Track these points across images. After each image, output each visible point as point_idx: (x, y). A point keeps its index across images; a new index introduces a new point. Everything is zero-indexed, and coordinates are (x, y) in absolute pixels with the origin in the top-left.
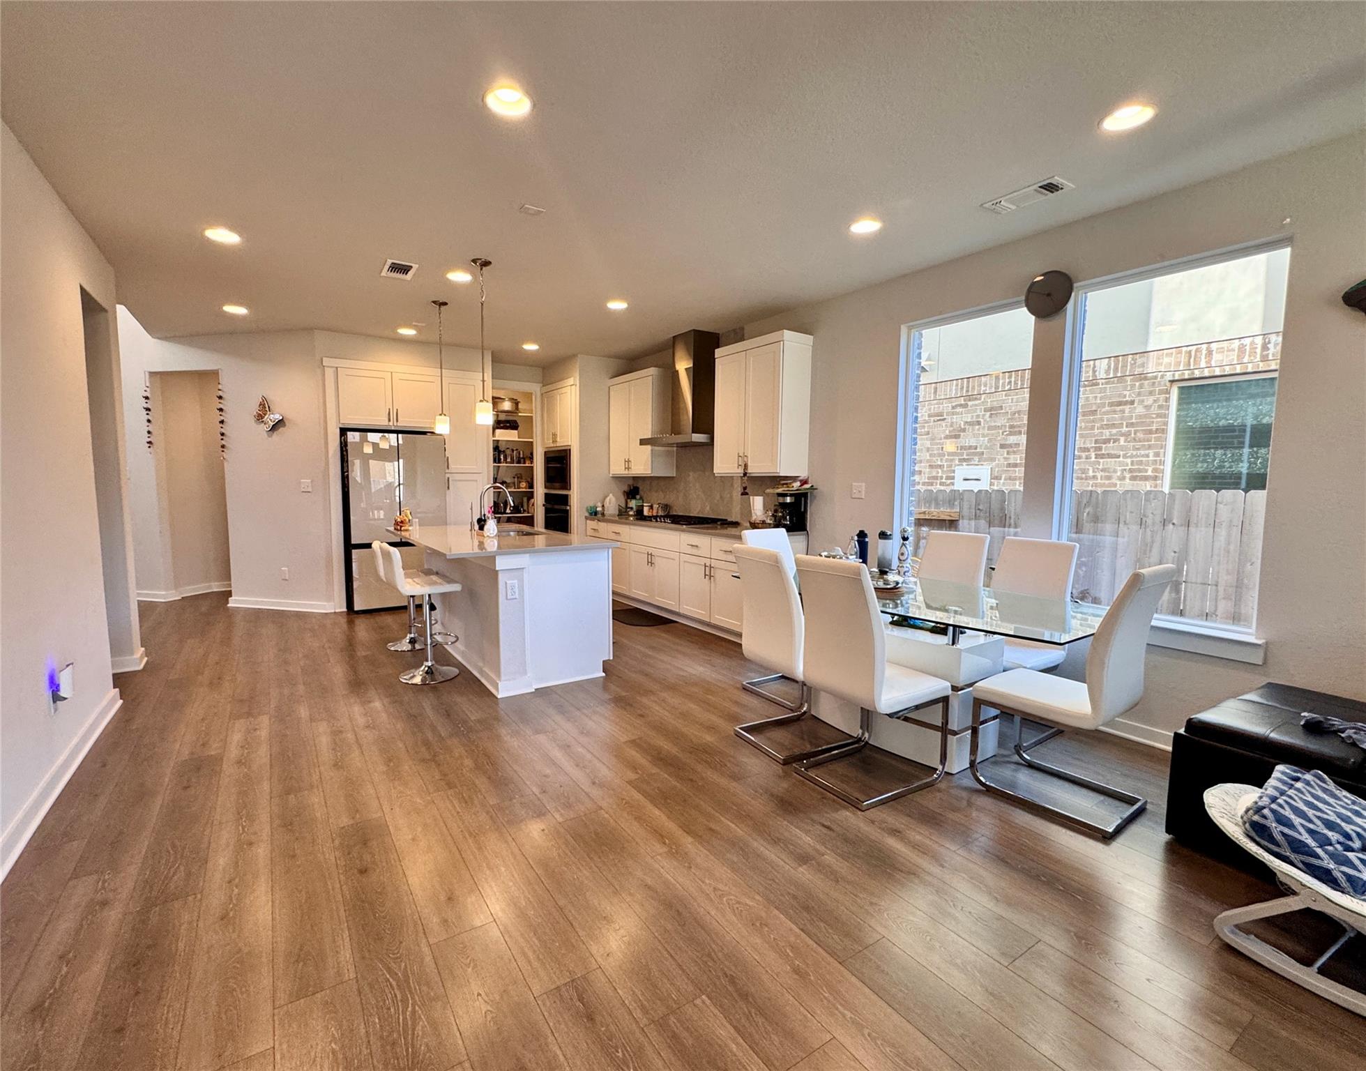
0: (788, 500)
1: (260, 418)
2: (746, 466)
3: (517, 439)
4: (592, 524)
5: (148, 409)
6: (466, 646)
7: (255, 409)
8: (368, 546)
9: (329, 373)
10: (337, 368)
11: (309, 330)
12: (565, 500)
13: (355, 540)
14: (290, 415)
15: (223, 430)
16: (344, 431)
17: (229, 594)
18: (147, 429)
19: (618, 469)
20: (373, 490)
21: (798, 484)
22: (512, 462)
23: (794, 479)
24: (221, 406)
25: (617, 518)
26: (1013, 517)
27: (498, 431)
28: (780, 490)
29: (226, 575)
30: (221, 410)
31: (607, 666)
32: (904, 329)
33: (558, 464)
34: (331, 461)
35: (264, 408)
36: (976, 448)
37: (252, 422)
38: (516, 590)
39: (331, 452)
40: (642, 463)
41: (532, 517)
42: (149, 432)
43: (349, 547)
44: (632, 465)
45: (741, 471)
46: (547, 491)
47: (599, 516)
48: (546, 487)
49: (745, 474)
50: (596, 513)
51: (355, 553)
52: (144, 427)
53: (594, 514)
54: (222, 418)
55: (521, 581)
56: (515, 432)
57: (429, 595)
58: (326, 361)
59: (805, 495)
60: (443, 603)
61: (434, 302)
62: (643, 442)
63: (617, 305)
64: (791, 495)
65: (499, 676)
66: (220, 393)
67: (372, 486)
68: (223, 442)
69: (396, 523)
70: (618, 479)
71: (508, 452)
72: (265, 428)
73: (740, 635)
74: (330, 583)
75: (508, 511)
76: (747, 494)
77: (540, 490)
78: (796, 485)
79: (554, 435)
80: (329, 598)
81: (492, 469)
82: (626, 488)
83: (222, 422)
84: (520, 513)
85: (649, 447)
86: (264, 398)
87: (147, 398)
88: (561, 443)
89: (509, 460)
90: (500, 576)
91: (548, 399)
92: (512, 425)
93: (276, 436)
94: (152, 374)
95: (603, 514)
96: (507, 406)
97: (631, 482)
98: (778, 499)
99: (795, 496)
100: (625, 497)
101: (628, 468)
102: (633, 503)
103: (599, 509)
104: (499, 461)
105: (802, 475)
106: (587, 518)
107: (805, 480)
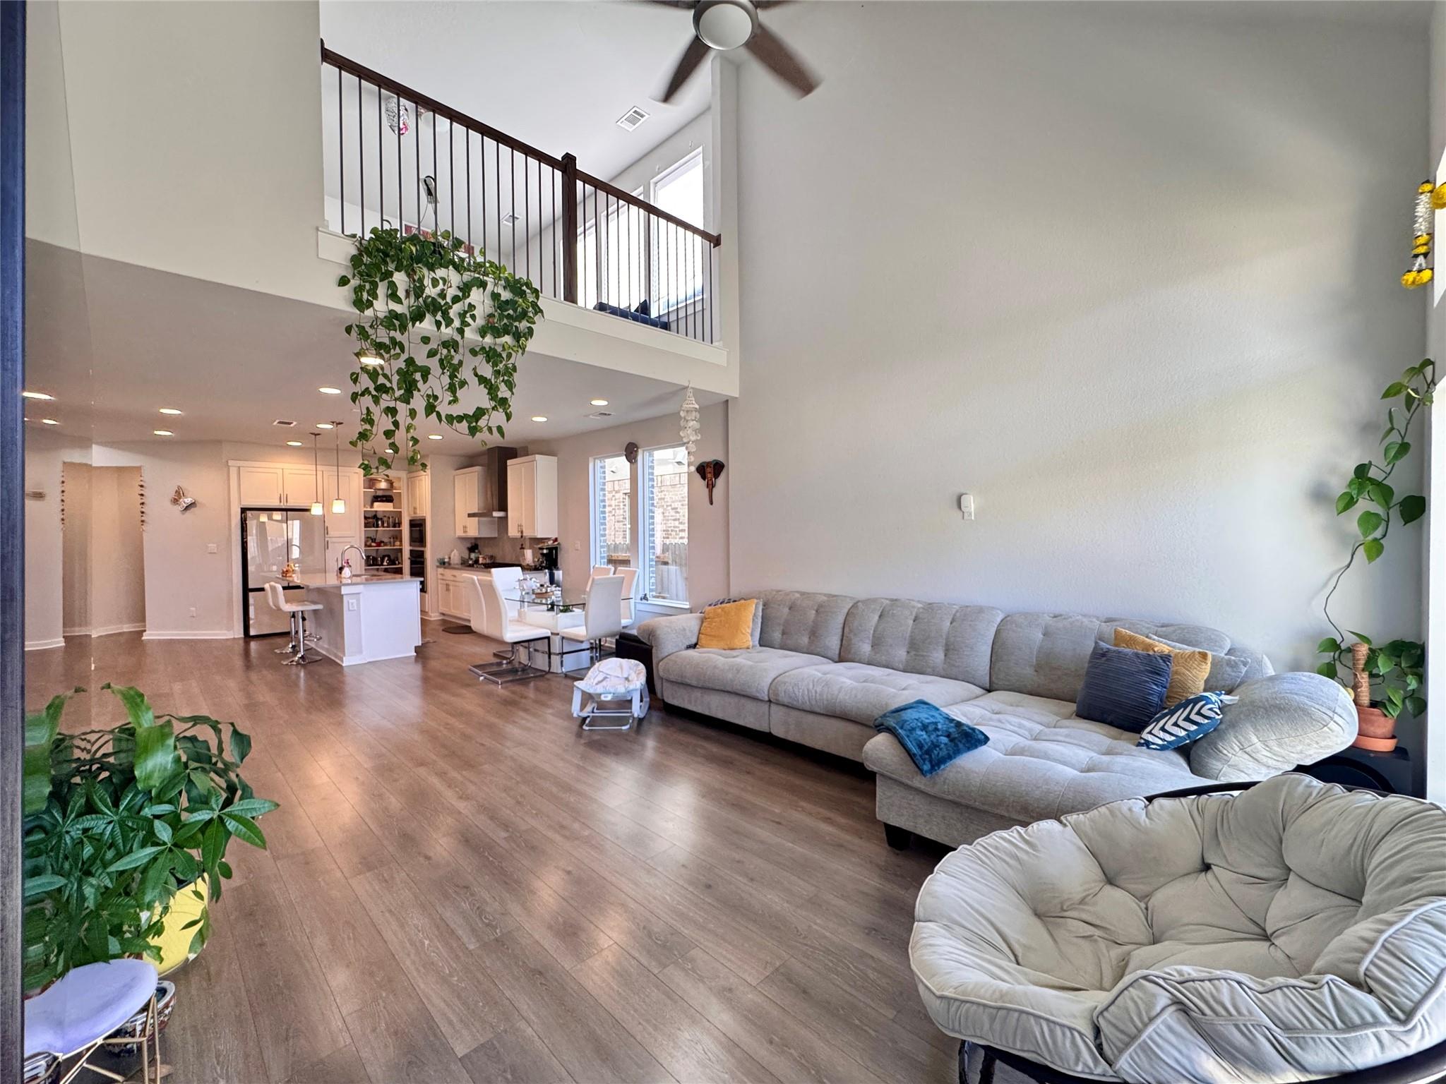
0: (545, 551)
1: (175, 501)
2: (522, 532)
3: (392, 509)
4: (441, 570)
5: (63, 492)
6: (329, 644)
7: (172, 494)
8: (262, 589)
9: (233, 471)
10: (239, 467)
11: (219, 442)
12: (422, 554)
13: (251, 586)
14: (199, 499)
15: (143, 510)
16: (244, 510)
19: (460, 533)
20: (270, 549)
21: (552, 542)
22: (388, 527)
23: (549, 539)
24: (142, 492)
25: (460, 566)
27: (376, 504)
28: (540, 546)
29: (142, 619)
30: (142, 495)
31: (417, 649)
32: (591, 459)
33: (418, 526)
34: (233, 530)
35: (179, 494)
37: (168, 504)
38: (355, 605)
39: (233, 525)
40: (474, 529)
41: (401, 568)
43: (246, 590)
44: (468, 530)
45: (519, 535)
46: (411, 548)
47: (447, 565)
48: (411, 545)
49: (523, 537)
50: (444, 563)
51: (251, 595)
52: (60, 506)
53: (443, 564)
54: (143, 501)
55: (358, 601)
56: (391, 504)
57: (302, 612)
58: (231, 463)
59: (556, 549)
60: (312, 616)
61: (311, 433)
62: (470, 515)
64: (546, 549)
65: (344, 655)
66: (142, 483)
67: (269, 544)
68: (143, 518)
69: (283, 572)
70: (462, 539)
71: (385, 519)
72: (179, 508)
73: (469, 621)
74: (230, 618)
75: (385, 563)
76: (524, 548)
77: (406, 548)
78: (550, 542)
79: (415, 508)
80: (230, 628)
81: (363, 533)
82: (469, 545)
83: (143, 504)
84: (395, 564)
85: (476, 519)
86: (179, 487)
87: (63, 483)
88: (420, 514)
89: (385, 525)
90: (345, 598)
91: (411, 482)
92: (388, 499)
93: (188, 513)
95: (449, 564)
96: (381, 485)
97: (473, 541)
98: (541, 551)
99: (550, 549)
100: (467, 552)
101: (465, 532)
102: (473, 556)
103: (446, 560)
104: (378, 526)
105: (554, 537)
106: (438, 567)
107: (556, 540)
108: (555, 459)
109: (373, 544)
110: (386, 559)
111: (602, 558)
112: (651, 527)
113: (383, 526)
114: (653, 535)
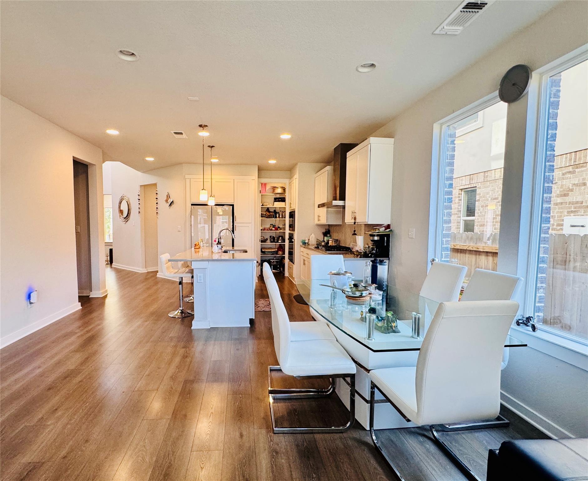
0: (376, 238)
1: (167, 201)
2: (355, 219)
3: (281, 206)
4: (302, 249)
5: (139, 199)
7: (166, 197)
10: (191, 179)
12: (293, 236)
14: (174, 199)
16: (192, 205)
17: (157, 272)
18: (138, 207)
19: (317, 222)
21: (384, 228)
23: (381, 225)
25: (315, 247)
26: (572, 255)
27: (276, 203)
29: (157, 264)
30: (157, 198)
32: (435, 124)
33: (292, 216)
35: (168, 196)
36: (582, 203)
37: (165, 203)
38: (202, 278)
39: (188, 215)
40: (324, 218)
41: (285, 245)
42: (139, 208)
44: (321, 218)
45: (353, 221)
46: (289, 232)
47: (307, 245)
48: (289, 230)
49: (355, 223)
52: (138, 206)
53: (304, 244)
55: (205, 274)
56: (282, 203)
58: (187, 176)
59: (387, 236)
61: (209, 146)
62: (321, 206)
63: (286, 136)
64: (377, 235)
66: (157, 192)
68: (157, 211)
70: (318, 226)
71: (281, 213)
72: (168, 205)
76: (356, 234)
77: (287, 231)
78: (382, 229)
79: (291, 204)
82: (324, 231)
83: (157, 203)
85: (324, 209)
86: (168, 193)
87: (139, 195)
88: (294, 208)
91: (291, 186)
92: (282, 200)
93: (171, 208)
94: (141, 186)
95: (309, 245)
96: (279, 191)
98: (371, 238)
99: (382, 236)
100: (322, 236)
101: (319, 220)
102: (326, 239)
103: (306, 241)
104: (276, 217)
105: (386, 223)
106: (301, 246)
107: (388, 227)
108: (392, 140)
109: (274, 229)
110: (281, 238)
111: (443, 249)
112: (545, 206)
113: (279, 218)
114: (548, 220)
